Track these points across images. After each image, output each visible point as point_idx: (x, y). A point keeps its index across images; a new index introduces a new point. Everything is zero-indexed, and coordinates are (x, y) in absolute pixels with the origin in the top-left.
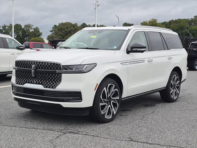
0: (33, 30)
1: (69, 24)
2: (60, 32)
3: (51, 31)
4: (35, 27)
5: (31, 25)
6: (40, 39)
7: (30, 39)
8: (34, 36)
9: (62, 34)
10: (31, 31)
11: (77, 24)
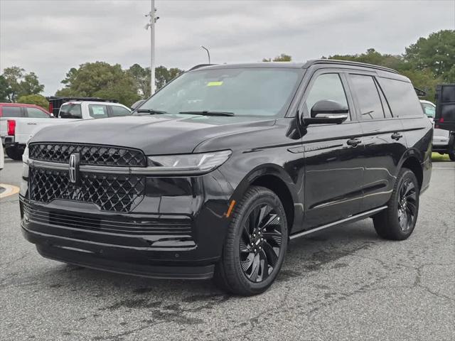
0: (24, 80)
1: (104, 65)
2: (84, 83)
3: (64, 82)
4: (29, 74)
5: (18, 68)
6: (39, 98)
7: (17, 98)
8: (26, 93)
9: (88, 87)
10: (19, 81)
11: (120, 66)
